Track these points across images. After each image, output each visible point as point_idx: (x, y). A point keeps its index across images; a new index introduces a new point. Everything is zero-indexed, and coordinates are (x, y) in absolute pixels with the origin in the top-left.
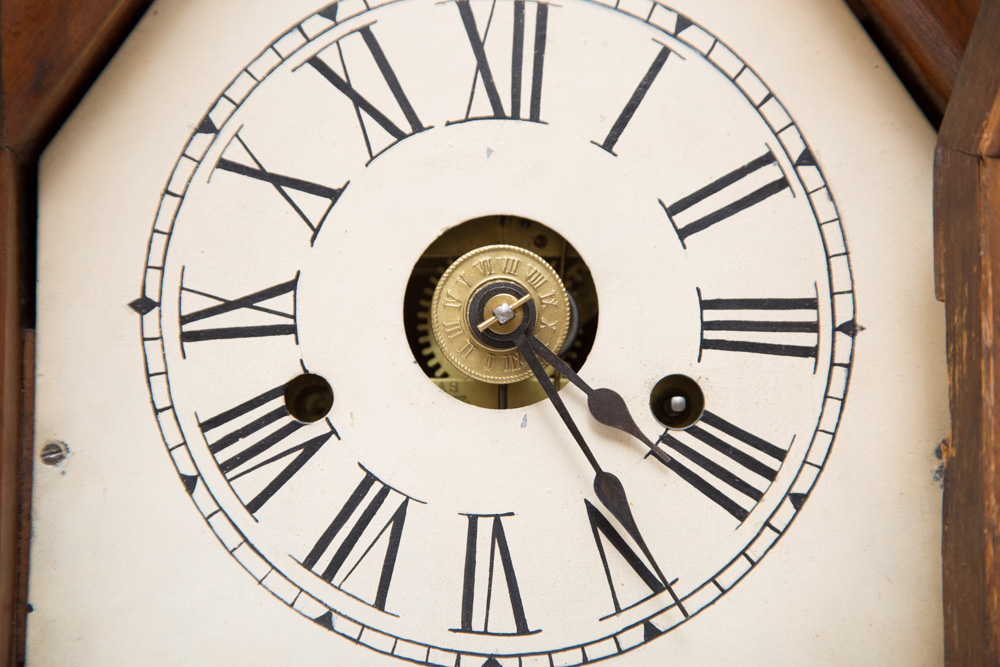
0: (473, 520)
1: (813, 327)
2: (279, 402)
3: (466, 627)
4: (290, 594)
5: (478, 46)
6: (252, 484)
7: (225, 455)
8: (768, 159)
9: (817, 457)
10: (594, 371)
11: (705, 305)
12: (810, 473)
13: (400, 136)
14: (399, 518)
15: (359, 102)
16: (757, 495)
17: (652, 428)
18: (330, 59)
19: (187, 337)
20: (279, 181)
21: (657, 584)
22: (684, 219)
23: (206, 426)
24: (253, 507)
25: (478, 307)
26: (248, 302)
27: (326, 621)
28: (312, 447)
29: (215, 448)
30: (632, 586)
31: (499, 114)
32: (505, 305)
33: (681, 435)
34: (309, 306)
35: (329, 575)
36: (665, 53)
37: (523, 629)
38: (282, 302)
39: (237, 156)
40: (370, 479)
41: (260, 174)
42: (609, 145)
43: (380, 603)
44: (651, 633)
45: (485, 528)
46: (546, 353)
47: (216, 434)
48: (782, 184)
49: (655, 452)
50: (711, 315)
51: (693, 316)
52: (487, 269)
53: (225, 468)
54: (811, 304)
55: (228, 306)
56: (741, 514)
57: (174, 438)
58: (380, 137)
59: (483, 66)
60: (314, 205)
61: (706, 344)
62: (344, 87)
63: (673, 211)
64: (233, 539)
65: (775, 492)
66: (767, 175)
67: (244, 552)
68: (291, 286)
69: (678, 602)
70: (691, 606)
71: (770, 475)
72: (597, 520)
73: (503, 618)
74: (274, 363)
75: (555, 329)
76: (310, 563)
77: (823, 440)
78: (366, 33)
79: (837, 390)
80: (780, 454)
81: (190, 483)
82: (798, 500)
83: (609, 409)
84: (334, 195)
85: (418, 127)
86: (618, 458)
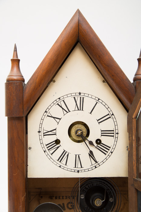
0: (76, 155)
1: (113, 133)
2: (54, 142)
3: (75, 167)
4: (56, 164)
5: (76, 102)
6: (52, 151)
7: (48, 148)
8: (108, 114)
9: (114, 148)
10: (90, 138)
11: (102, 131)
12: (113, 150)
13: (67, 112)
14: (68, 155)
15: (63, 109)
16: (107, 152)
17: (96, 145)
18: (59, 104)
19: (44, 135)
20: (54, 118)
21: (96, 162)
22: (99, 121)
23: (46, 145)
24: (52, 154)
25: (76, 132)
26: (51, 131)
27: (60, 167)
28: (58, 147)
29: (47, 148)
30: (93, 162)
31: (78, 110)
32: (79, 132)
33: (99, 146)
34: (58, 132)
35: (60, 162)
36: (97, 103)
37: (82, 167)
38: (54, 131)
39: (49, 115)
40: (64, 151)
41: (52, 117)
42: (91, 113)
43: (66, 165)
44: (96, 167)
45: (77, 156)
46: (84, 137)
47: (47, 146)
48: (110, 117)
49: (96, 147)
50: (102, 132)
51: (100, 132)
52: (77, 127)
53: (48, 150)
54: (113, 131)
55: (49, 132)
56: (105, 154)
57: (43, 147)
58: (65, 112)
59: (77, 104)
60: (58, 120)
61: (102, 135)
62: (61, 107)
63: (98, 120)
64: (50, 158)
65: (109, 152)
66: (108, 116)
67: (51, 159)
68: (55, 129)
69: (99, 164)
70: (100, 164)
71: (109, 150)
72: (90, 155)
73: (79, 166)
74: (54, 138)
75: (85, 134)
76: (58, 160)
77: (114, 146)
78: (63, 101)
79: (116, 140)
80: (110, 147)
81: (45, 151)
82: (112, 153)
83: (91, 143)
84: (60, 119)
85: (69, 111)
86: (92, 149)
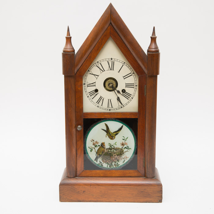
1: (134, 86)
2: (94, 91)
3: (108, 107)
4: (95, 105)
5: (109, 65)
6: (93, 97)
7: (90, 95)
8: (131, 73)
9: (134, 95)
10: (118, 89)
11: (126, 84)
12: (133, 96)
13: (103, 71)
14: (103, 99)
15: (100, 69)
16: (129, 98)
17: (122, 93)
18: (98, 66)
19: (87, 86)
20: (94, 75)
21: (122, 104)
22: (124, 78)
23: (89, 93)
24: (93, 99)
25: (109, 85)
26: (92, 84)
27: (98, 107)
28: (97, 94)
29: (90, 94)
30: (120, 104)
31: (110, 70)
32: (111, 85)
33: (124, 94)
34: (96, 84)
35: (98, 103)
36: (123, 65)
37: (112, 107)
38: (94, 84)
39: (91, 73)
40: (101, 97)
41: (93, 74)
42: (119, 72)
43: (102, 106)
44: (121, 108)
45: (109, 100)
46: (114, 88)
47: (90, 93)
48: (132, 75)
49: (122, 95)
50: (126, 85)
51: (125, 85)
52: (110, 81)
53: (90, 96)
54: (134, 84)
55: (90, 84)
56: (128, 99)
57: (87, 94)
58: (102, 71)
59: (109, 66)
60: (97, 77)
61: (126, 87)
62: (99, 68)
63: (123, 77)
64: (91, 101)
65: (131, 98)
66: (131, 74)
67: (92, 102)
68: (95, 83)
69: (123, 106)
70: (124, 106)
71: (130, 96)
72: (118, 100)
73: (111, 107)
74: (94, 88)
75: (115, 86)
76: (97, 103)
77: (134, 94)
78: (100, 64)
79: (135, 90)
80: (131, 95)
81: (88, 97)
82: (132, 98)
83: (119, 92)
84: (98, 76)
85: (104, 71)
86: (119, 95)
